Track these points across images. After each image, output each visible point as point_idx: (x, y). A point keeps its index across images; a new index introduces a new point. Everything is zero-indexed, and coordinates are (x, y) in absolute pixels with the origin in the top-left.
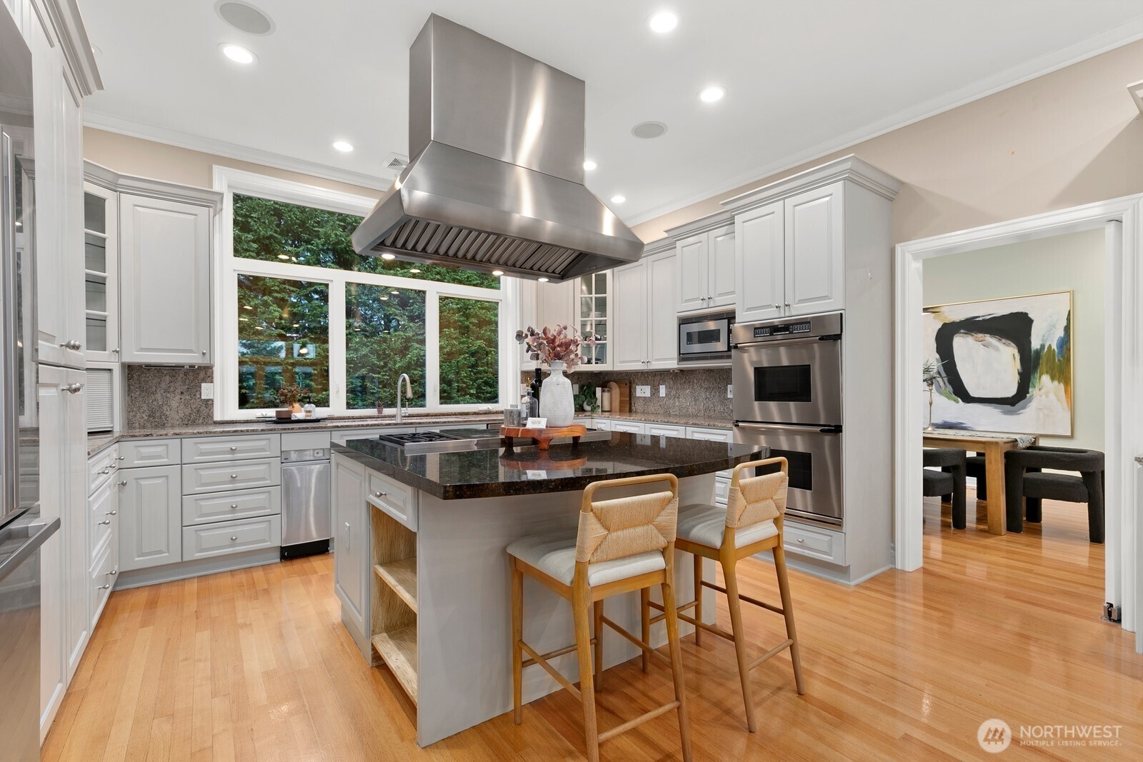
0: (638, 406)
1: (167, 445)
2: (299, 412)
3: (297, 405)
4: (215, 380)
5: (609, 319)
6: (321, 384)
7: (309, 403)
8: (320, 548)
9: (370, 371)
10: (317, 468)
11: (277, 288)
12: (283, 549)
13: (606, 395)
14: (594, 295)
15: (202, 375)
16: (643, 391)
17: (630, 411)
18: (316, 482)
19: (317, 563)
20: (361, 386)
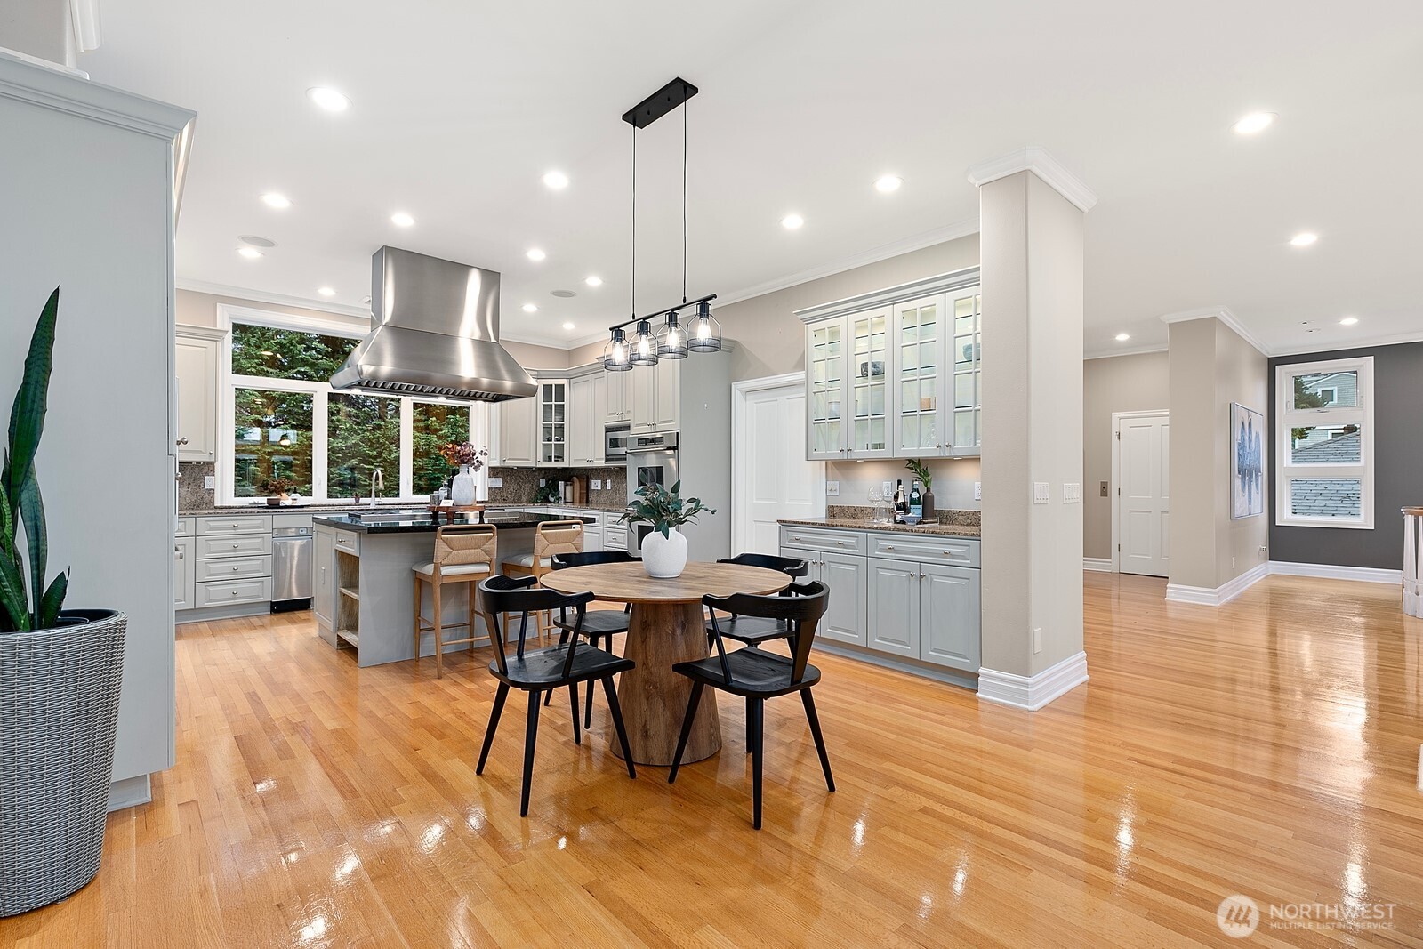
0: (593, 498)
1: (185, 522)
2: (286, 500)
3: (284, 494)
4: (216, 474)
5: (566, 423)
6: (303, 476)
7: (295, 492)
8: (304, 605)
9: (361, 462)
10: (298, 543)
11: (253, 370)
12: (273, 604)
13: (568, 488)
14: (553, 403)
15: (205, 470)
16: (596, 485)
17: (587, 502)
18: (299, 554)
19: (301, 614)
20: (350, 478)
